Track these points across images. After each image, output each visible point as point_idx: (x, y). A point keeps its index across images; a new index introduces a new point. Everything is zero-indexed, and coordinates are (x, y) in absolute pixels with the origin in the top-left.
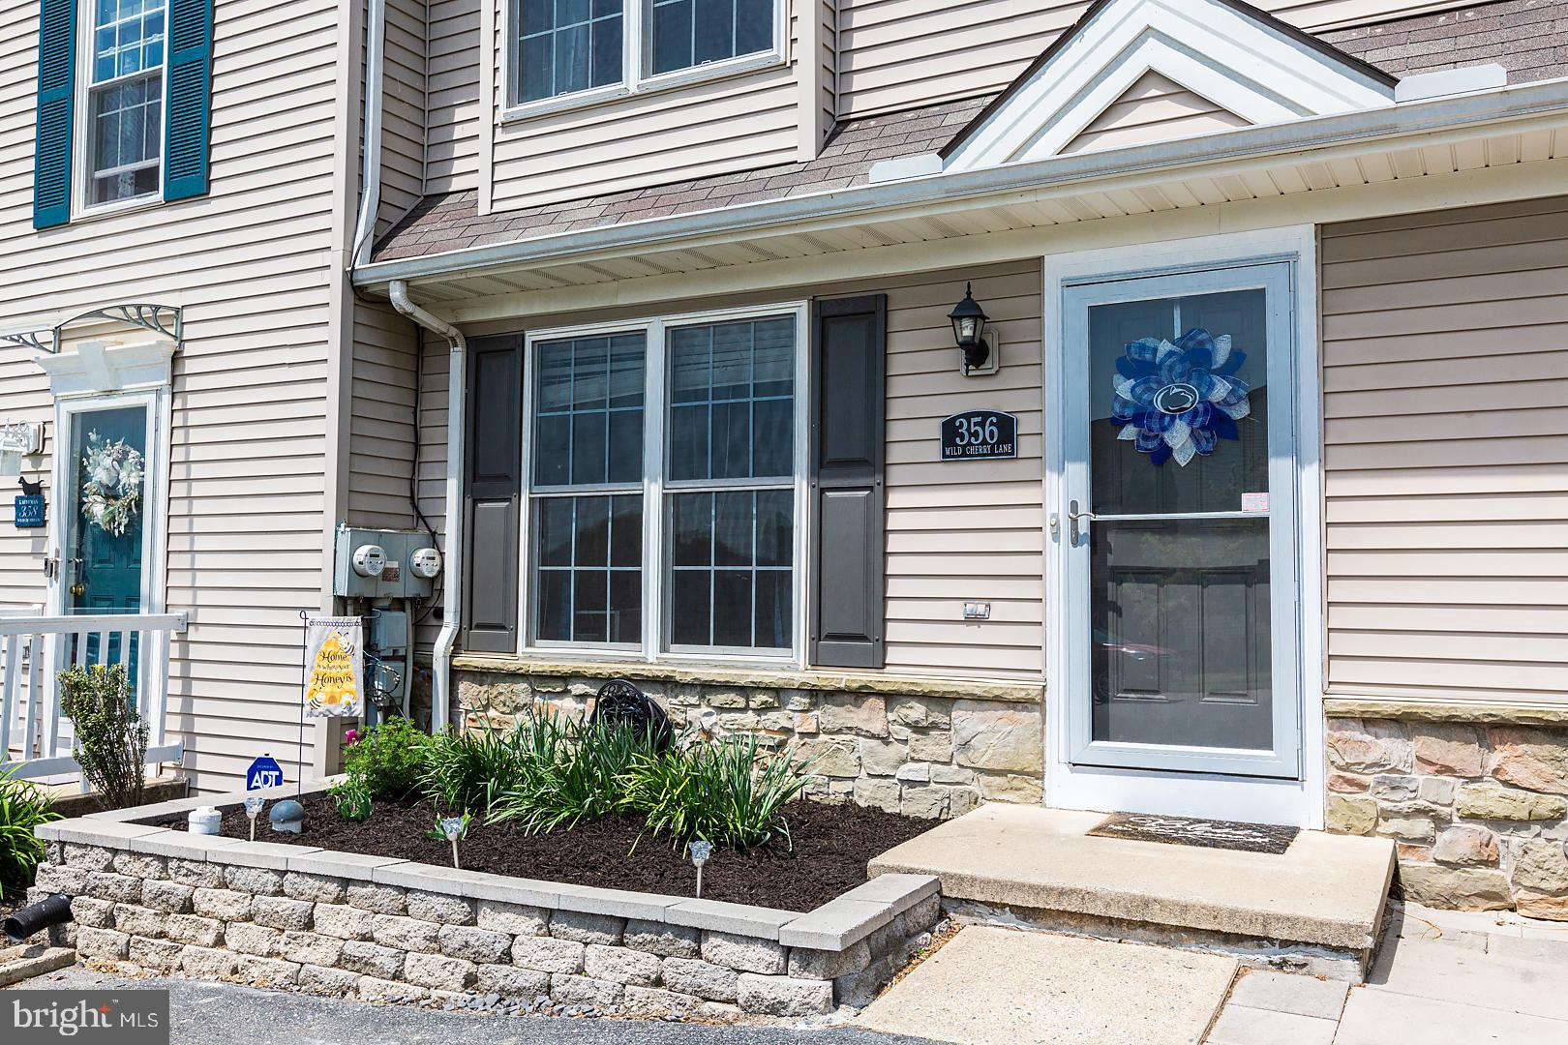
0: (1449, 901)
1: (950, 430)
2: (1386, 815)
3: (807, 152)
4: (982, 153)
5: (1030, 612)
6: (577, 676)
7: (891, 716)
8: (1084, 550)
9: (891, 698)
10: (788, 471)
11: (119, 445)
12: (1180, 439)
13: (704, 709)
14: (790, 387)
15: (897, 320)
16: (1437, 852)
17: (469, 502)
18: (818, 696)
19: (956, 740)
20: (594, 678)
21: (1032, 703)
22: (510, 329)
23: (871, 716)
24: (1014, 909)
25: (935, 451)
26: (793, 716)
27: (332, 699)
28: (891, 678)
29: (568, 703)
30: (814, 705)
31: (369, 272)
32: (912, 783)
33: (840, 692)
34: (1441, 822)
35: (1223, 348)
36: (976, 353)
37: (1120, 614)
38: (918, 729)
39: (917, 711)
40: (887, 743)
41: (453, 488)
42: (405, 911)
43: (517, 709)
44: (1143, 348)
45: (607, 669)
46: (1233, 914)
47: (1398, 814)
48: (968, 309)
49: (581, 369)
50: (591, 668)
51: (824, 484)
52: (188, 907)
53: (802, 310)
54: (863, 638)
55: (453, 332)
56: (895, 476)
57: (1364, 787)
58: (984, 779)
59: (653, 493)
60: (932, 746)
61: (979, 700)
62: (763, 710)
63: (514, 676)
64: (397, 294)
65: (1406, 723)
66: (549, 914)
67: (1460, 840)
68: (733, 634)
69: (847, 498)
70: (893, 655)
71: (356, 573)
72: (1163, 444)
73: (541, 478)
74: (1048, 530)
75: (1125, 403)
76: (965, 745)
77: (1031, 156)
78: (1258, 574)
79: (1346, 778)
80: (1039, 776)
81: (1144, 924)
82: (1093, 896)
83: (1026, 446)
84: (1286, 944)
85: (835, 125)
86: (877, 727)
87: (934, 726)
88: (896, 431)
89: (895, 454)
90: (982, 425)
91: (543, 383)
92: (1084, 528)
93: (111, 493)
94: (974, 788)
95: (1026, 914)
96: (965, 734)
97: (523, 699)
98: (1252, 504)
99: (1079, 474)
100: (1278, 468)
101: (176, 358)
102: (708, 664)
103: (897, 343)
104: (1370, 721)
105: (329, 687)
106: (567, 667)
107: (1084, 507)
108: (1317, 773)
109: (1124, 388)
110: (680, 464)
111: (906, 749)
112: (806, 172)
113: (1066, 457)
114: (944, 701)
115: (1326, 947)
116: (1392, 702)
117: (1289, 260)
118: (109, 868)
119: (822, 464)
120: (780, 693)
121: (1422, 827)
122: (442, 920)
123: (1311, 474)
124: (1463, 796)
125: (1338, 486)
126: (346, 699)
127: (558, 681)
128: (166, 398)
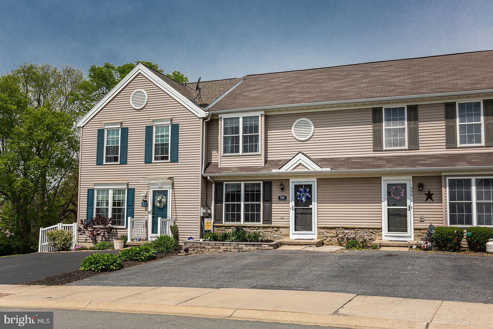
0: (328, 245)
1: (279, 197)
2: (322, 237)
3: (263, 165)
4: (283, 170)
5: (288, 218)
6: (232, 226)
7: (272, 230)
8: (294, 211)
9: (273, 227)
10: (260, 201)
11: (161, 195)
12: (304, 199)
13: (249, 230)
14: (260, 191)
15: (273, 184)
16: (327, 240)
17: (215, 204)
18: (264, 227)
19: (280, 232)
20: (235, 226)
21: (288, 227)
22: (221, 182)
23: (270, 230)
24: (287, 244)
25: (278, 200)
26: (261, 230)
27: (208, 228)
28: (272, 225)
29: (230, 230)
30: (263, 229)
31: (205, 175)
32: (275, 237)
33: (267, 227)
34: (327, 237)
35: (308, 190)
36: (282, 189)
37: (297, 218)
38: (275, 231)
39: (275, 229)
40: (272, 233)
41: (213, 202)
42: (230, 246)
43: (223, 231)
44: (300, 189)
45: (236, 225)
46: (306, 242)
47: (324, 237)
48: (282, 184)
49: (232, 187)
50: (234, 225)
51: (264, 203)
52: (204, 248)
53: (262, 182)
54: (269, 221)
55: (212, 181)
56: (273, 202)
57: (321, 234)
58: (283, 236)
59: (242, 204)
60: (277, 233)
61: (283, 227)
62: (257, 229)
63: (223, 226)
64: (209, 178)
65: (324, 228)
66: (246, 244)
67: (329, 239)
68: (253, 221)
69: (267, 204)
70: (273, 223)
71: (203, 213)
72: (302, 200)
73: (226, 201)
74: (290, 209)
75: (298, 195)
76: (281, 232)
77: (288, 171)
78: (311, 214)
79: (319, 234)
80: (289, 235)
81: (299, 244)
82: (295, 242)
83: (288, 200)
84: (310, 245)
85: (266, 162)
86: (271, 231)
87: (278, 230)
88: (273, 197)
89: (273, 200)
90: (283, 197)
91: (226, 188)
92: (294, 209)
93: (160, 202)
94: (282, 237)
95: (288, 244)
96: (281, 231)
97: (224, 230)
98: (310, 206)
99: (293, 203)
100: (313, 203)
101: (173, 184)
102: (250, 224)
103: (273, 187)
104: (321, 228)
105: (207, 227)
106: (231, 225)
107: (294, 206)
108: (316, 233)
109: (298, 193)
110: (246, 200)
111: (274, 233)
112: (263, 168)
113: (292, 201)
114: (278, 227)
115: (313, 244)
116: (323, 226)
117: (314, 182)
118: (193, 245)
119: (264, 201)
120: (259, 227)
121: (326, 238)
122: (235, 246)
123: (316, 203)
124: (329, 235)
125: (319, 205)
126: (210, 228)
127: (229, 227)
128: (171, 189)
